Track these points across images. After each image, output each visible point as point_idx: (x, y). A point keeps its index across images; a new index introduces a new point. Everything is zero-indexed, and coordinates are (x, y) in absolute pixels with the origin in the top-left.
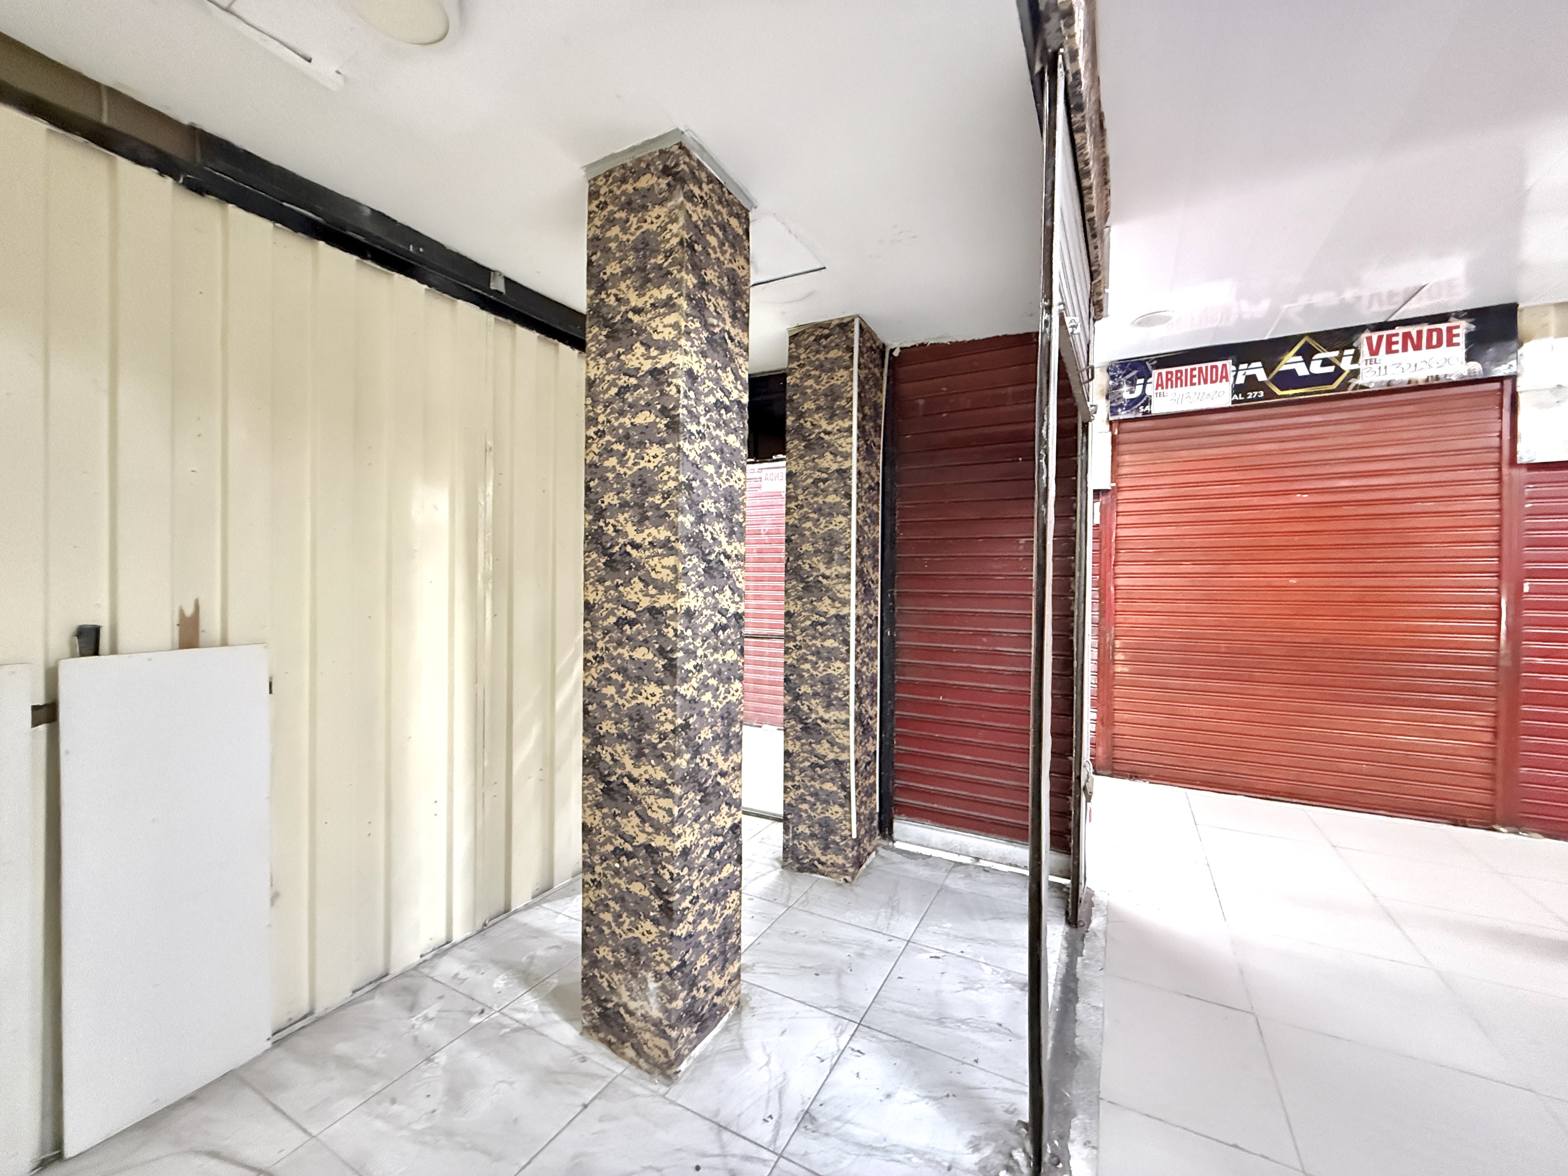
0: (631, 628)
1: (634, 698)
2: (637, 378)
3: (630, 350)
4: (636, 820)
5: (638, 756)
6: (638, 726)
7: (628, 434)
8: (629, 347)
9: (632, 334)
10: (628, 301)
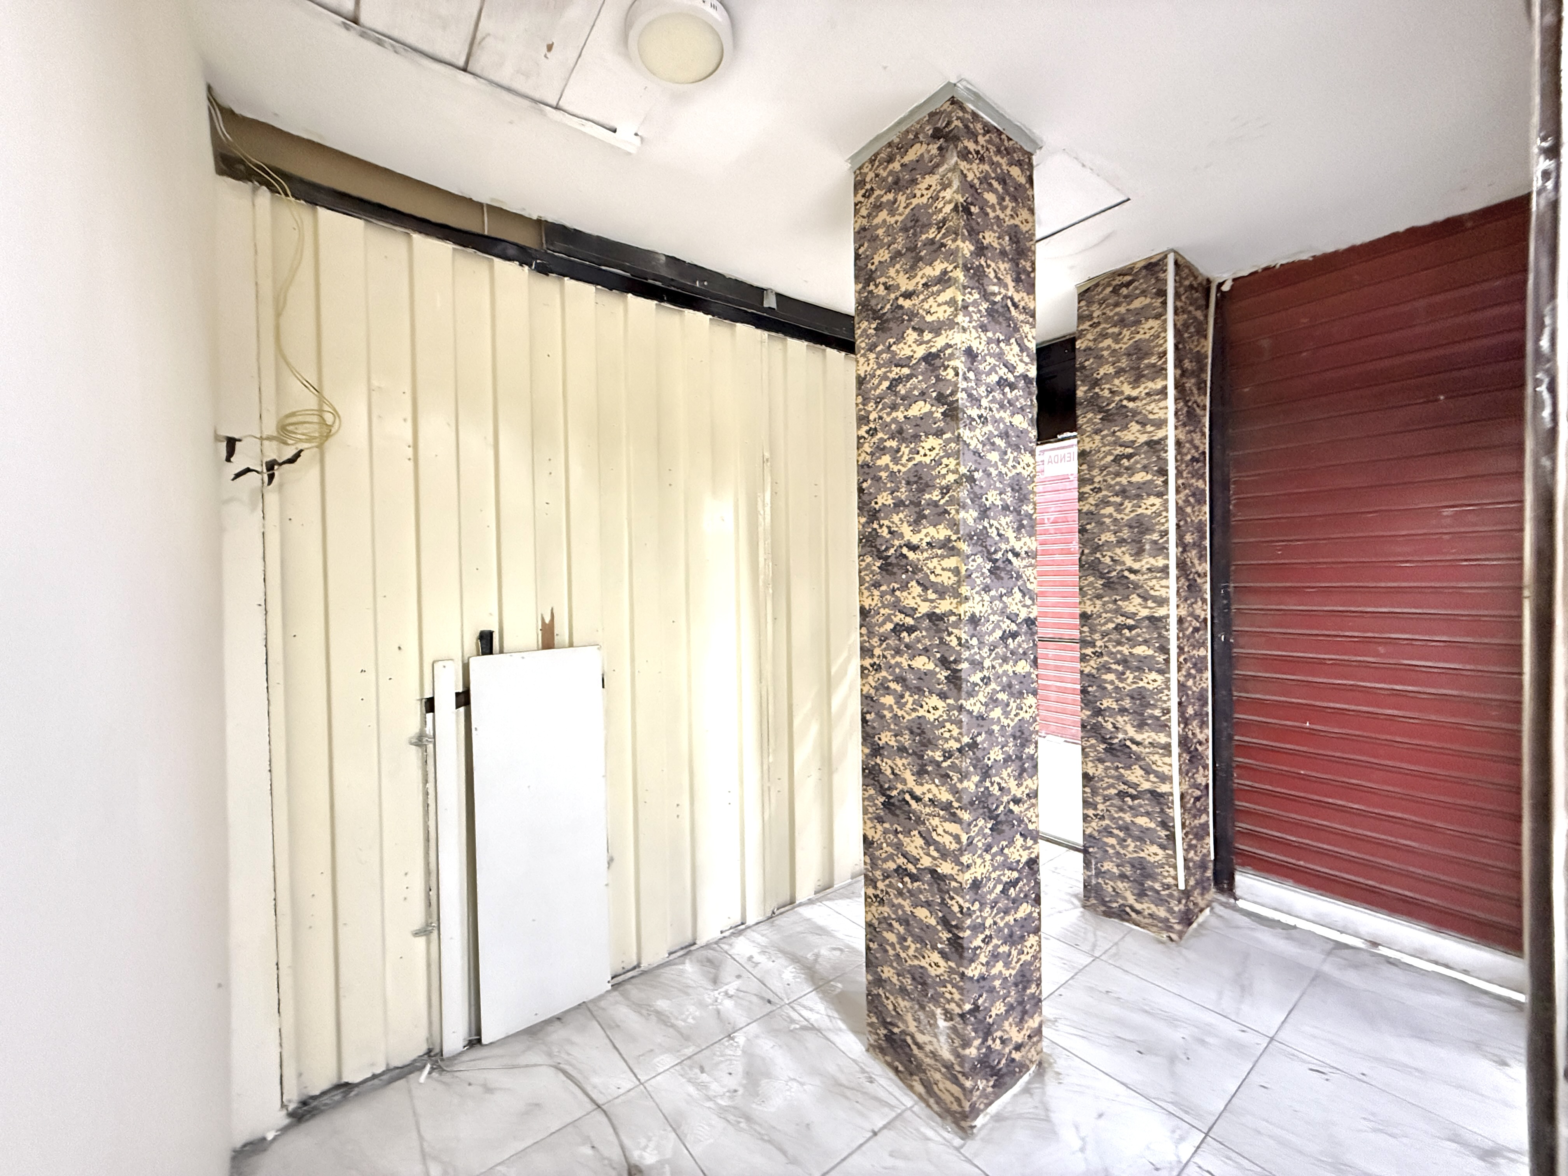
0: (909, 635)
1: (914, 710)
2: (909, 367)
3: (901, 338)
4: (920, 842)
5: (921, 773)
6: (920, 742)
7: (901, 428)
8: (899, 336)
9: (903, 320)
10: (898, 287)
